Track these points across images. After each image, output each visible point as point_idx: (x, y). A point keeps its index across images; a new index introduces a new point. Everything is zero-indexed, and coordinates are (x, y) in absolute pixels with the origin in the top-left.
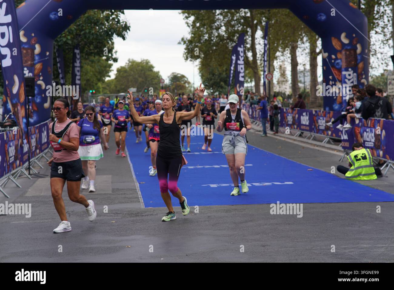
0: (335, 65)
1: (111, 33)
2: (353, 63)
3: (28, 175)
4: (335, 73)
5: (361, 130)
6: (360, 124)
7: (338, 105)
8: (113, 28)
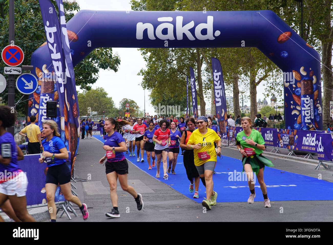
0: (296, 92)
1: (106, 66)
2: (310, 91)
4: (296, 99)
7: (298, 125)
8: (107, 62)
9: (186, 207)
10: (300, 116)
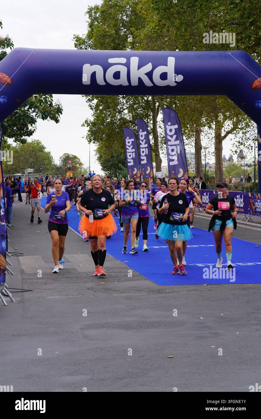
1: (45, 116)
8: (47, 111)
9: (145, 291)
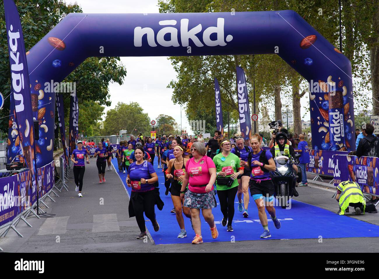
0: (323, 106)
1: (109, 78)
2: (339, 104)
3: (37, 215)
4: (323, 114)
5: (353, 168)
6: (352, 162)
7: (326, 144)
8: (110, 74)
10: (328, 133)
